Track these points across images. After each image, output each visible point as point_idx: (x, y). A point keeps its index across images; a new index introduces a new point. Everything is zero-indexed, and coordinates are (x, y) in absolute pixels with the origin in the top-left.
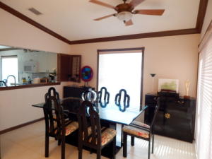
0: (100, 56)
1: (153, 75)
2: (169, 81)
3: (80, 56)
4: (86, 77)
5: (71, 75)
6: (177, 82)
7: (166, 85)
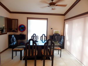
0: (28, 20)
1: (52, 29)
2: (57, 31)
3: (17, 20)
4: (22, 30)
5: (12, 29)
6: (59, 31)
7: (56, 32)
